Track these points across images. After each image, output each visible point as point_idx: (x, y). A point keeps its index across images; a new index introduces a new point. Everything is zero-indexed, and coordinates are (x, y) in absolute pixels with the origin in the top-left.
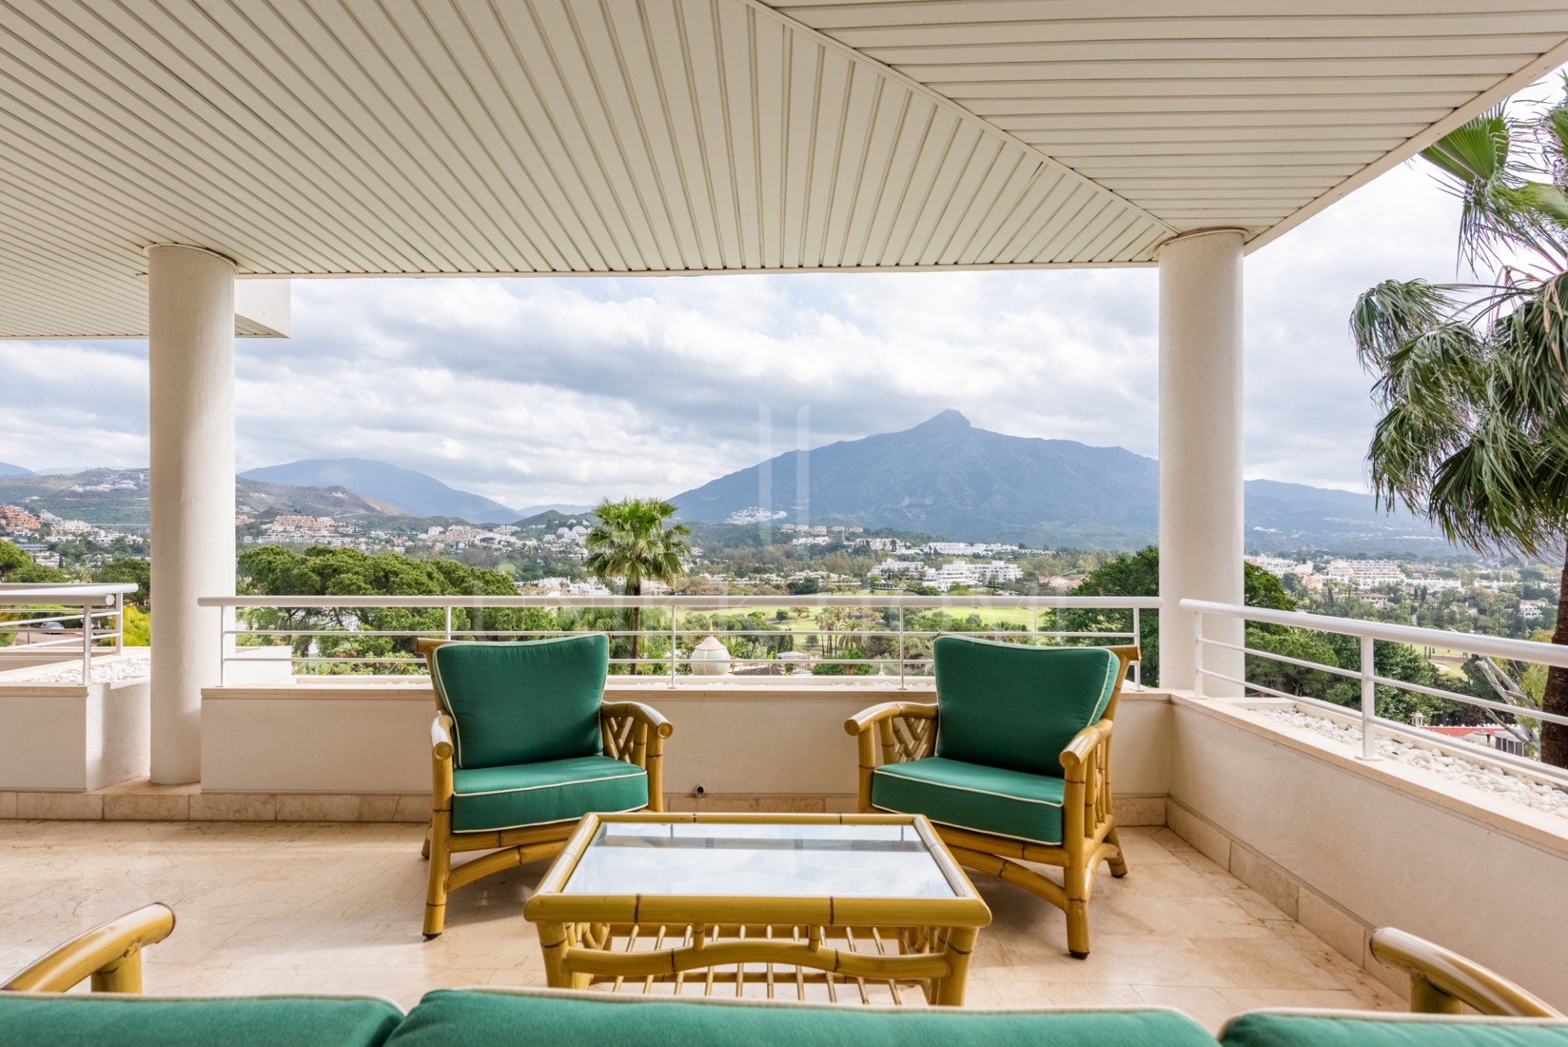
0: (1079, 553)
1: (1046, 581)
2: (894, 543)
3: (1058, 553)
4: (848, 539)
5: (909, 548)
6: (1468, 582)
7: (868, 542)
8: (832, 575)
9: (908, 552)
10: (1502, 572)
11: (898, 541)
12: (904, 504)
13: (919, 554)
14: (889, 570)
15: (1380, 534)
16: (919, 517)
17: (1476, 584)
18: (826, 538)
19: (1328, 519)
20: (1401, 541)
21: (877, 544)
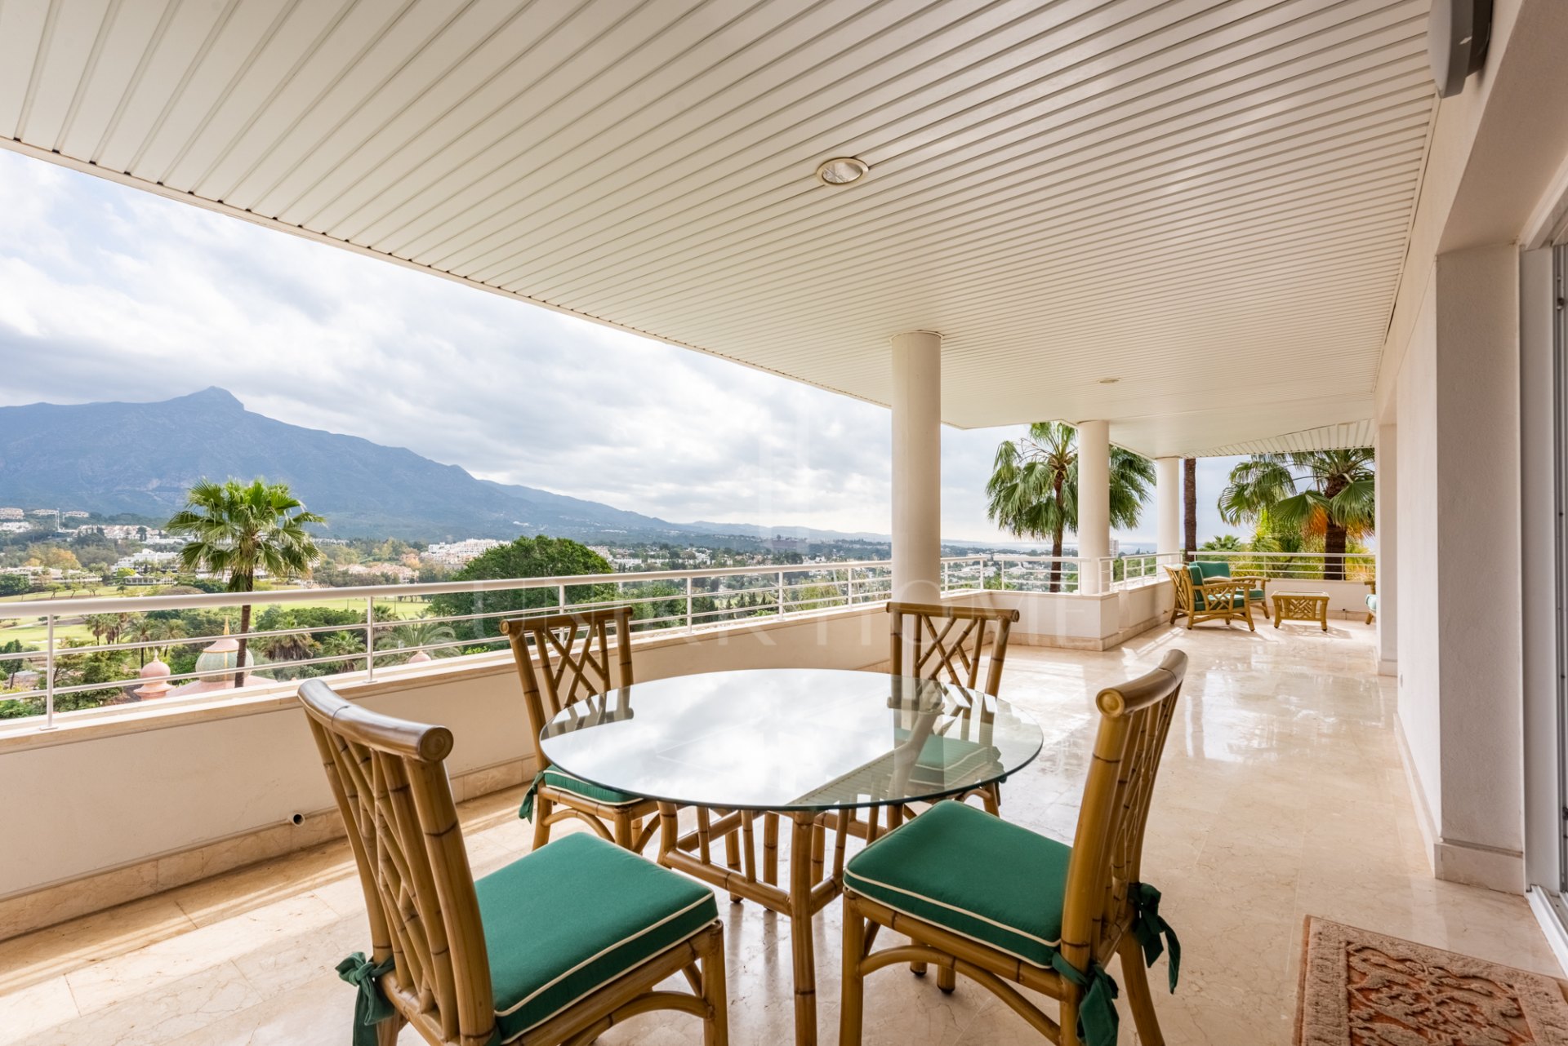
0: (374, 542)
1: (345, 569)
2: (142, 531)
3: (351, 542)
4: (65, 525)
5: (165, 537)
6: (645, 561)
7: (100, 530)
8: (51, 570)
9: (164, 541)
10: (661, 553)
11: (148, 529)
12: (151, 487)
13: (180, 544)
14: (145, 563)
15: (593, 528)
16: (173, 502)
17: (649, 561)
18: (26, 524)
19: (561, 517)
20: (605, 533)
21: (115, 532)
